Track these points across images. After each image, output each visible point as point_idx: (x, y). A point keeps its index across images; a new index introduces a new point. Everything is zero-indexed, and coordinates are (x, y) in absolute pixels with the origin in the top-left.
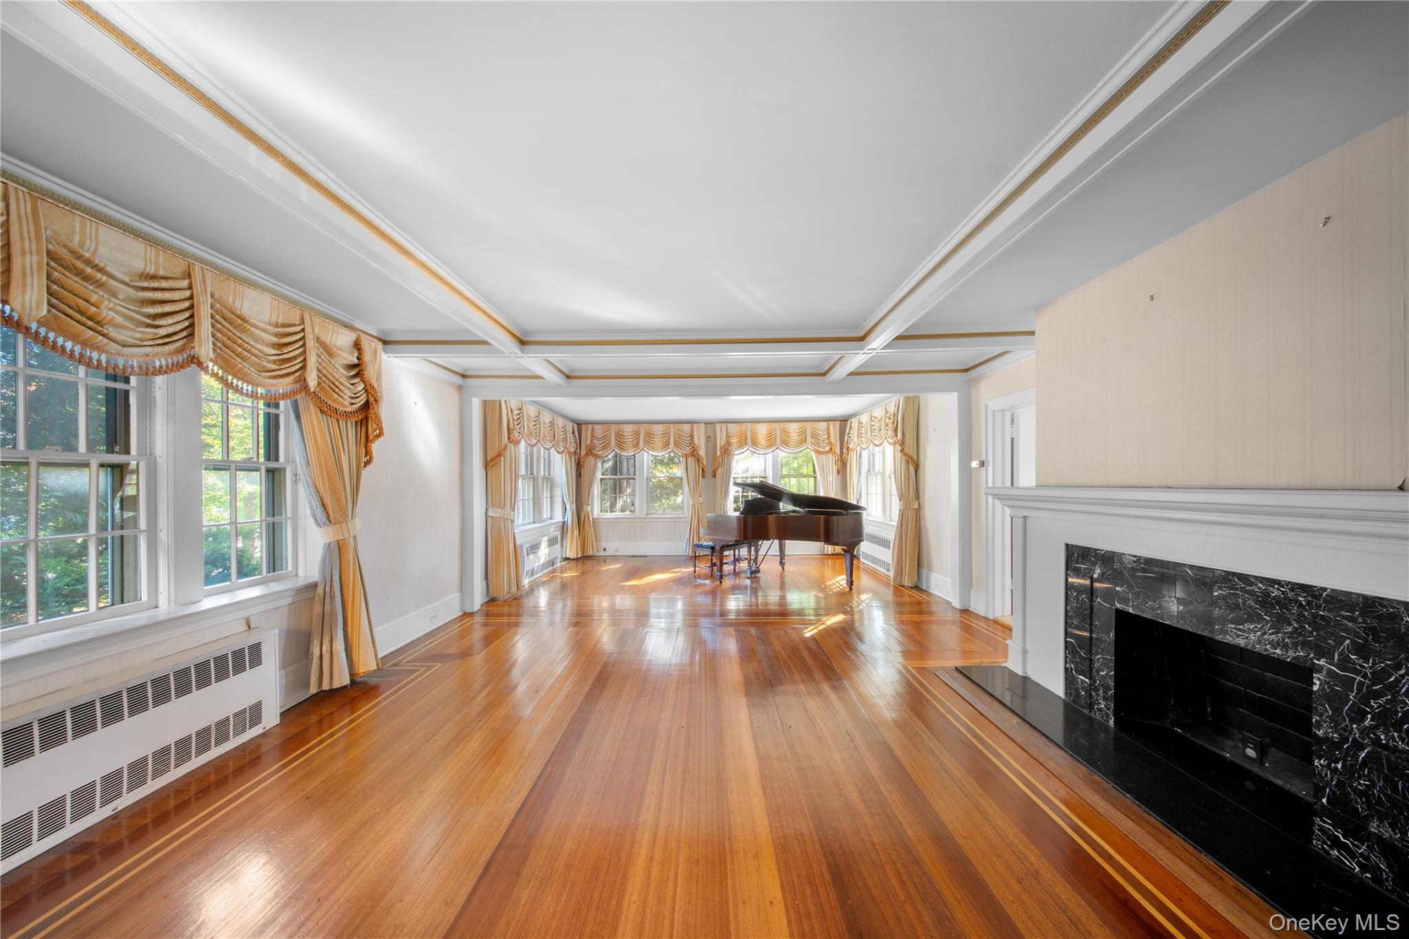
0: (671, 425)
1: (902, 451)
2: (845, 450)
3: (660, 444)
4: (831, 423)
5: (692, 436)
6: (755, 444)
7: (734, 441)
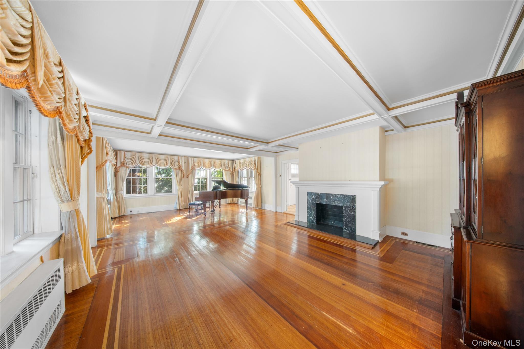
0: (169, 156)
1: (257, 171)
2: (233, 170)
3: (163, 164)
4: (229, 161)
5: (179, 161)
6: (204, 166)
7: (196, 164)
